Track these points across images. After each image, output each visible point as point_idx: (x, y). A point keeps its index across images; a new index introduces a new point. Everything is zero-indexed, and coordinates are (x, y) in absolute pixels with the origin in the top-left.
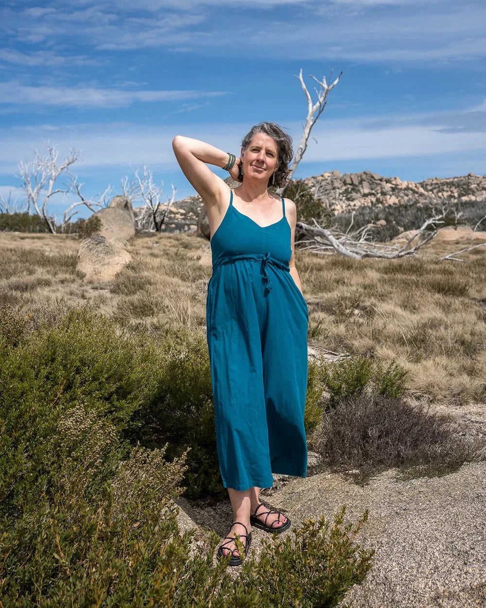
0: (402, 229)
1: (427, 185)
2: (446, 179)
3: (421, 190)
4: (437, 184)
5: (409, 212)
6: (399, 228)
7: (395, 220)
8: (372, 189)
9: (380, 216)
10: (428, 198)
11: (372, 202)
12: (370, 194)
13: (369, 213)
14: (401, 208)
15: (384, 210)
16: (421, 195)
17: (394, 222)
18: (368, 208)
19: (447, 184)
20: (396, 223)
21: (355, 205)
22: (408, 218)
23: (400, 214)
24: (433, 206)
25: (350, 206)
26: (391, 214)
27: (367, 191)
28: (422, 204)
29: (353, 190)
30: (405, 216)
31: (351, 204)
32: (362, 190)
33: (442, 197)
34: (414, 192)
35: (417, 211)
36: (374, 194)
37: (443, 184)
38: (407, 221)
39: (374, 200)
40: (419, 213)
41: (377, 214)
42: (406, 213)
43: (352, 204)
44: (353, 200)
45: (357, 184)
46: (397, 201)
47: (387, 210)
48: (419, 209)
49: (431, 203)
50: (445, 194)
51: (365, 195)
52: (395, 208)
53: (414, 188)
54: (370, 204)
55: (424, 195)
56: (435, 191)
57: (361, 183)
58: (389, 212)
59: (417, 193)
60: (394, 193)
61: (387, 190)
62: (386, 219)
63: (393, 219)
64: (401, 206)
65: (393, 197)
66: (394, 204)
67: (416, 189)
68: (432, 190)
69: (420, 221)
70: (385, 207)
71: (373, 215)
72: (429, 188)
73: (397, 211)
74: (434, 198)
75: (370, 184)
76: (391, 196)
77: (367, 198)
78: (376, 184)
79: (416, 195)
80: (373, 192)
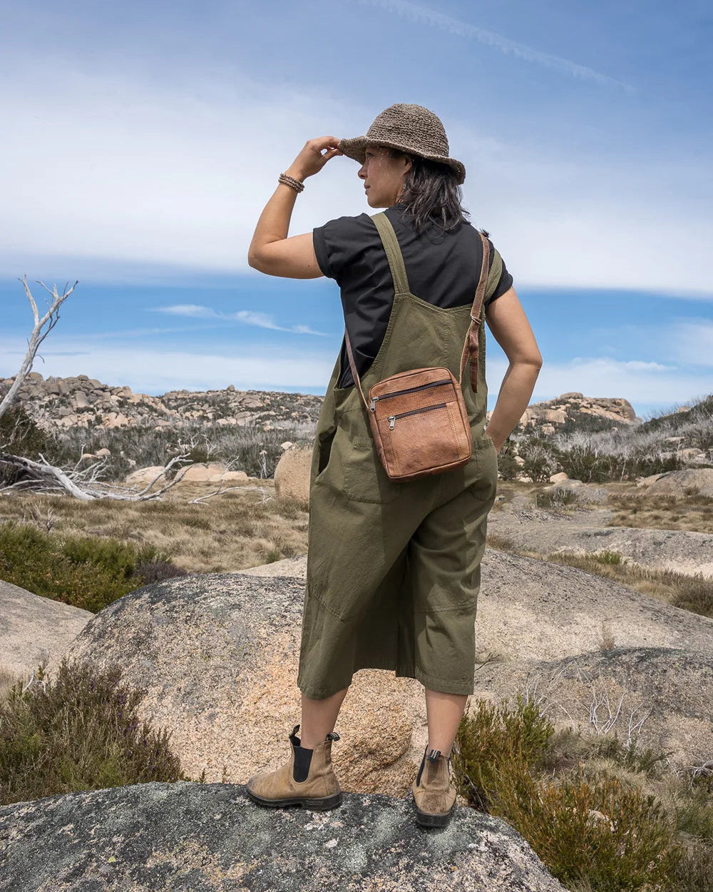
0: (133, 462)
1: (169, 400)
2: (196, 392)
3: (162, 407)
4: (184, 399)
5: (145, 438)
6: (129, 460)
7: (123, 449)
8: (91, 403)
9: (102, 442)
10: (171, 420)
11: (89, 422)
12: (88, 410)
13: (86, 438)
14: (132, 433)
15: (108, 433)
16: (162, 414)
17: (122, 453)
18: (83, 431)
19: (198, 399)
20: (125, 453)
21: (63, 426)
22: (143, 447)
23: (131, 441)
24: (177, 431)
25: (57, 426)
26: (117, 440)
27: (82, 405)
28: (163, 427)
29: (62, 402)
30: (138, 444)
31: (57, 423)
32: (74, 403)
33: (191, 418)
34: (152, 409)
35: (156, 437)
36: (92, 410)
37: (192, 400)
38: (140, 450)
39: (93, 418)
40: (158, 439)
41: (98, 440)
42: (139, 440)
43: (59, 422)
44: (61, 417)
45: (68, 393)
46: (125, 421)
47: (113, 434)
48: (158, 435)
49: (175, 427)
50: (196, 414)
51: (80, 411)
52: (124, 431)
53: (150, 404)
54: (86, 425)
55: (165, 414)
56: (181, 409)
57: (73, 392)
58: (115, 437)
59: (156, 411)
60: (123, 409)
61: (113, 404)
62: (110, 448)
63: (120, 447)
64: (133, 429)
65: (121, 416)
66: (122, 426)
67: (154, 405)
68: (176, 408)
69: (160, 451)
70: (109, 430)
71: (91, 440)
72: (173, 404)
73: (127, 437)
74: (181, 421)
75: (87, 395)
76: (118, 414)
77: (82, 416)
78: (97, 395)
79: (155, 414)
80: (92, 406)
